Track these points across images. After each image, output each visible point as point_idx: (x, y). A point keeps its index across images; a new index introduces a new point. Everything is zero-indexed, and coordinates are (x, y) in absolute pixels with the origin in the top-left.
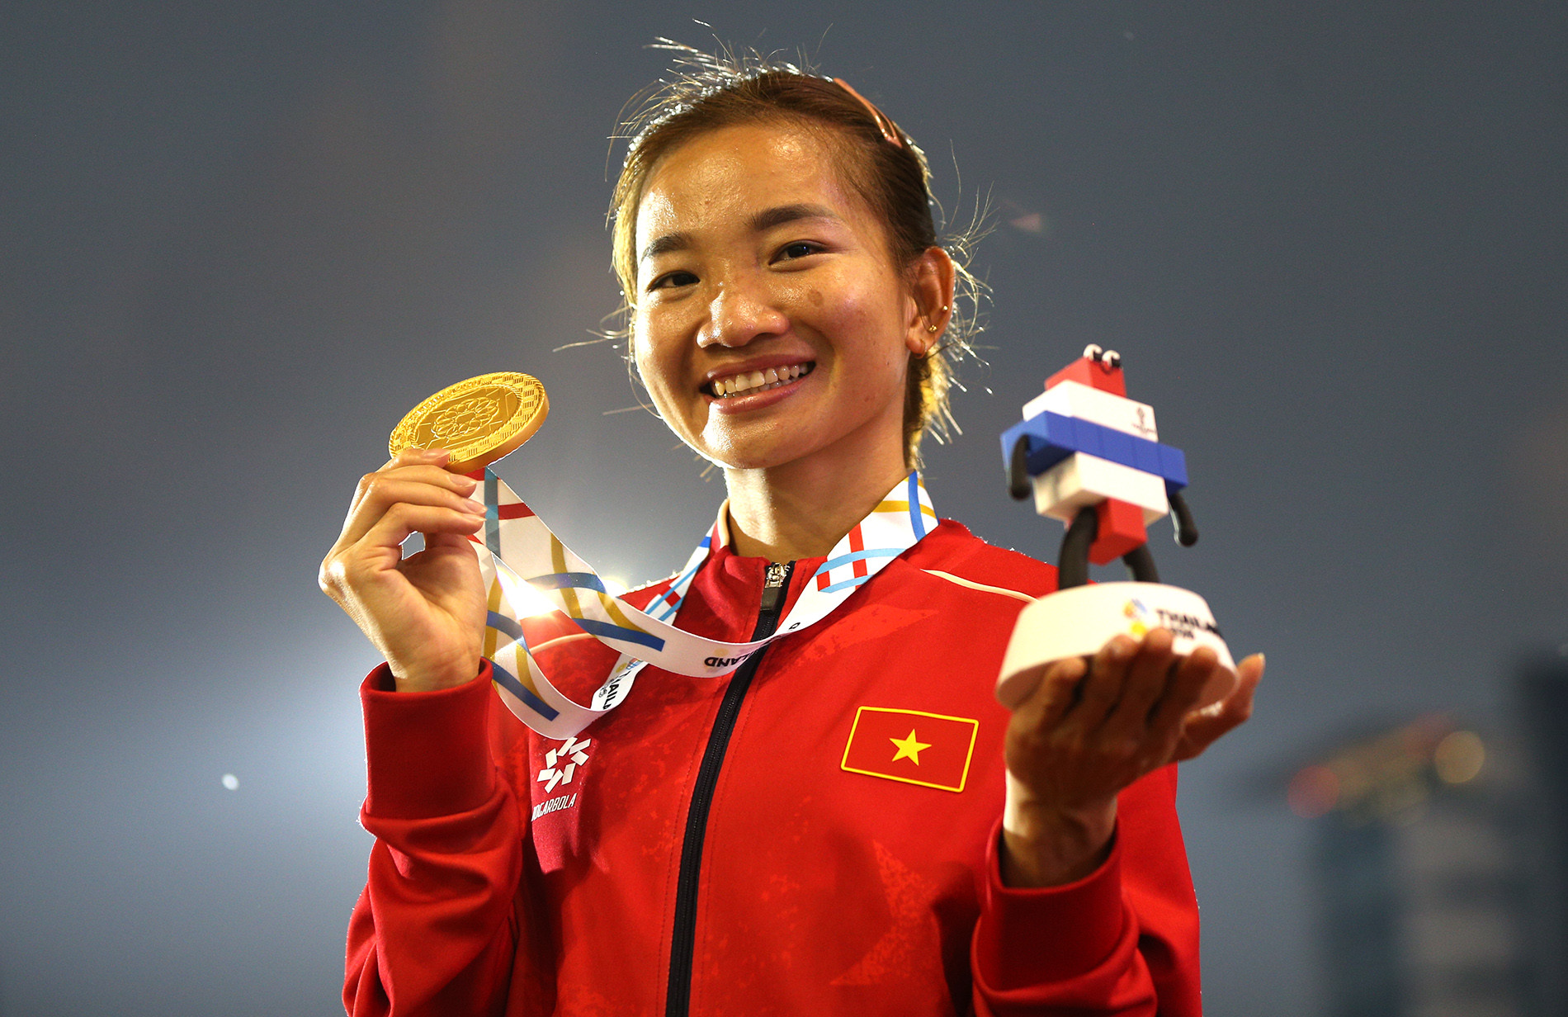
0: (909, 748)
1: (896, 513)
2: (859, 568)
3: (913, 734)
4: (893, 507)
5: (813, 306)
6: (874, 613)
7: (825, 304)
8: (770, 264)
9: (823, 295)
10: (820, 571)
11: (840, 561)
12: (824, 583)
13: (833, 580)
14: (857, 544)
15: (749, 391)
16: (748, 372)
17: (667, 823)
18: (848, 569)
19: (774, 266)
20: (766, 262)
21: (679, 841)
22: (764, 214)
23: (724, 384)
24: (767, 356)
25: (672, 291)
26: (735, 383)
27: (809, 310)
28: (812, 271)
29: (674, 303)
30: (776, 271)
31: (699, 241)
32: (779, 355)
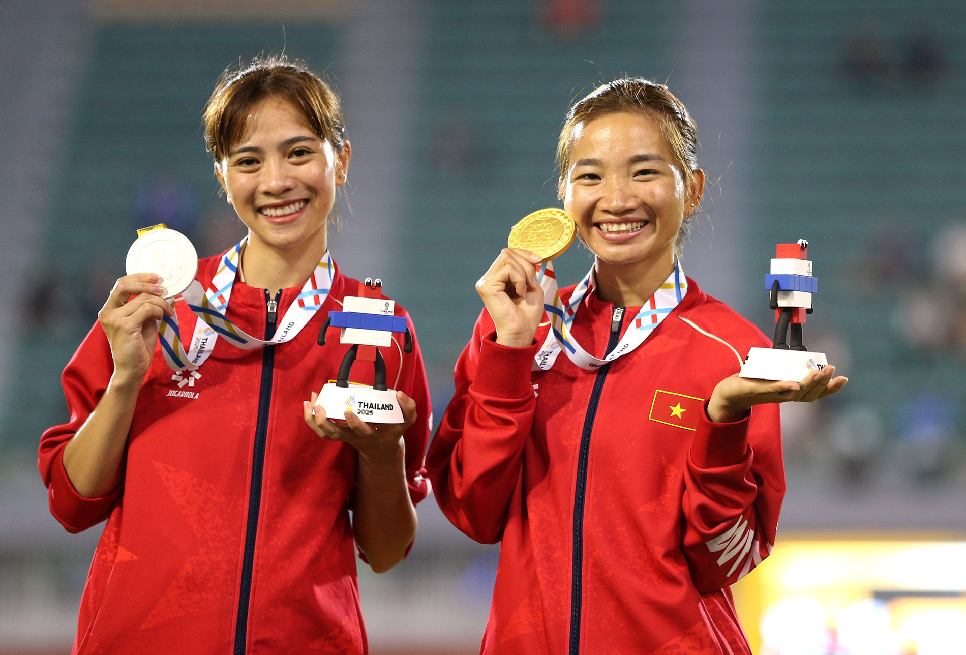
0: (677, 411)
1: (670, 289)
2: (654, 318)
3: (679, 405)
4: (668, 286)
5: (651, 198)
6: (662, 340)
7: (656, 198)
8: (634, 177)
9: (656, 194)
10: (637, 318)
11: (646, 314)
12: (639, 324)
13: (643, 323)
14: (653, 306)
15: (618, 232)
16: (619, 223)
17: (574, 432)
18: (649, 318)
19: (635, 178)
20: (632, 176)
21: (579, 441)
22: (634, 157)
23: (608, 226)
24: (628, 218)
25: (587, 181)
26: (612, 227)
27: (649, 200)
28: (651, 182)
29: (588, 187)
30: (636, 180)
31: (604, 164)
32: (633, 218)
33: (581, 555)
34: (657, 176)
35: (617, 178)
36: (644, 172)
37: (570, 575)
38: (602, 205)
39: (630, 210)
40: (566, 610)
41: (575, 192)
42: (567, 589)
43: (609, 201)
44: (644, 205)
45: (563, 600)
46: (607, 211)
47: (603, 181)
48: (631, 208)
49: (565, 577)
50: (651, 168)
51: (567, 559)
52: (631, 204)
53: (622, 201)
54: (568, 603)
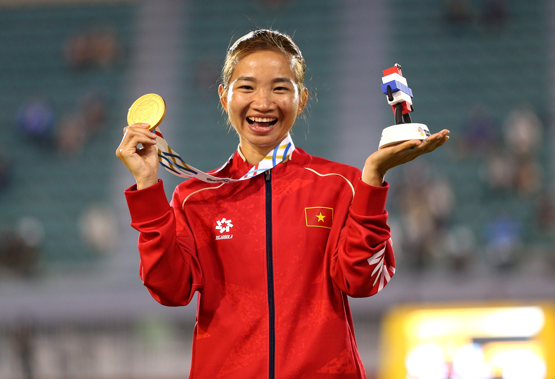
4: (268, 158)
7: (286, 106)
8: (274, 90)
16: (263, 117)
17: (261, 242)
22: (275, 79)
23: (255, 118)
24: (269, 115)
25: (245, 90)
26: (258, 119)
27: (282, 106)
28: (283, 95)
29: (245, 94)
30: (275, 93)
31: (257, 81)
32: (272, 115)
33: (274, 316)
34: (287, 91)
35: (263, 91)
36: (280, 88)
37: (268, 328)
38: (254, 106)
39: (271, 111)
40: (266, 350)
41: (234, 96)
42: (266, 336)
43: (258, 104)
44: (279, 108)
45: (264, 344)
46: (256, 110)
47: (255, 92)
48: (272, 109)
49: (264, 330)
50: (284, 86)
51: (266, 319)
52: (272, 107)
53: (267, 105)
54: (267, 345)
